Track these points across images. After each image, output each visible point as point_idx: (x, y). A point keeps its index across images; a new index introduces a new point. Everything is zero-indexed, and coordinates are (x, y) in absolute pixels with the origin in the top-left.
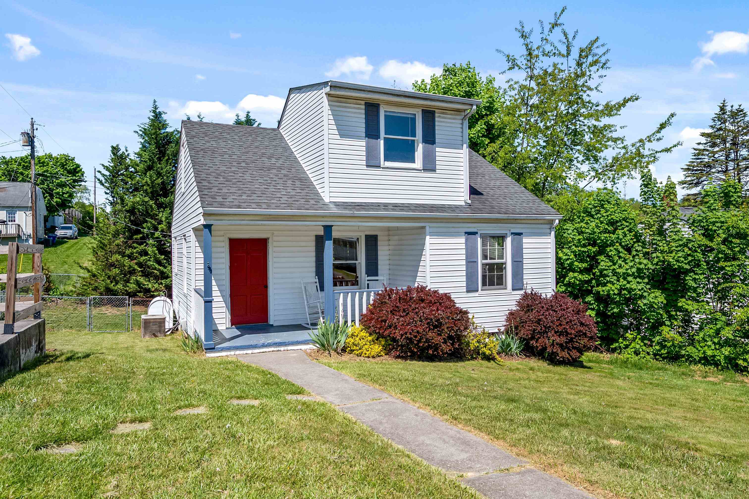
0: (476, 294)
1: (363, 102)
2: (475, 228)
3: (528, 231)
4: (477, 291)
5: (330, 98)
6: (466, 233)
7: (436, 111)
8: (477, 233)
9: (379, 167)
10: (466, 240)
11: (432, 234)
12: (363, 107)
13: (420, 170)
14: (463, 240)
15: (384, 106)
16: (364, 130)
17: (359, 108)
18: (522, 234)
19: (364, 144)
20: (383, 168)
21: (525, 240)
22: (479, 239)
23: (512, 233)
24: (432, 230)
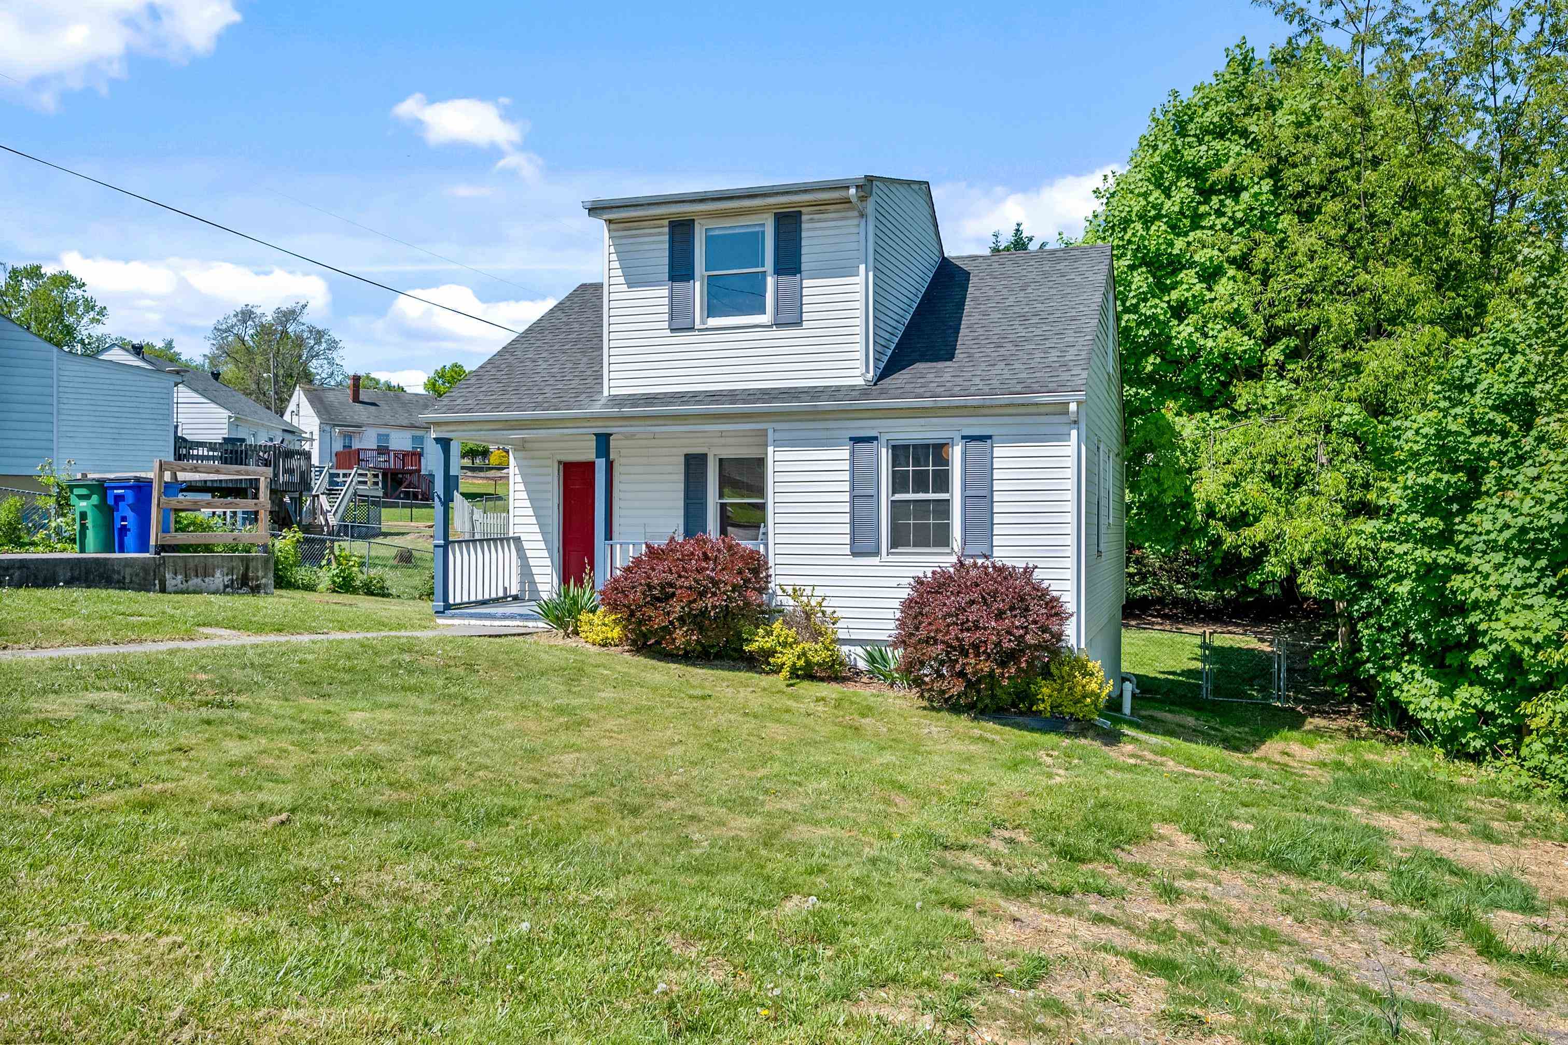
0: (875, 560)
1: (666, 222)
2: (873, 428)
3: (1004, 431)
4: (876, 553)
5: (613, 226)
6: (851, 439)
7: (803, 210)
8: (876, 438)
9: (692, 329)
10: (852, 454)
11: (777, 443)
12: (666, 230)
13: (771, 326)
14: (845, 454)
15: (702, 222)
16: (666, 269)
17: (660, 234)
18: (990, 437)
19: (666, 293)
20: (699, 330)
21: (997, 452)
22: (884, 450)
23: (963, 437)
24: (778, 436)
